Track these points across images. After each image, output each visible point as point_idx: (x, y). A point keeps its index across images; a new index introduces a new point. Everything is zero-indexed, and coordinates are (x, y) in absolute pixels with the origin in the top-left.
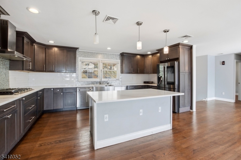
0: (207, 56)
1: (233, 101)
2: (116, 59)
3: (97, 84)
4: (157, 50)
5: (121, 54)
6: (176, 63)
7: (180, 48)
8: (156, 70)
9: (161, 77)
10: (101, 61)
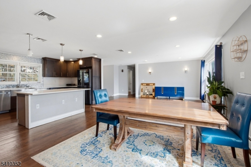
0: (113, 65)
1: (127, 95)
2: (38, 63)
3: (13, 88)
4: (77, 59)
5: (43, 58)
6: (90, 70)
7: (93, 60)
8: (77, 75)
9: (80, 80)
10: (19, 64)
